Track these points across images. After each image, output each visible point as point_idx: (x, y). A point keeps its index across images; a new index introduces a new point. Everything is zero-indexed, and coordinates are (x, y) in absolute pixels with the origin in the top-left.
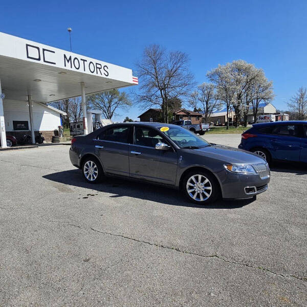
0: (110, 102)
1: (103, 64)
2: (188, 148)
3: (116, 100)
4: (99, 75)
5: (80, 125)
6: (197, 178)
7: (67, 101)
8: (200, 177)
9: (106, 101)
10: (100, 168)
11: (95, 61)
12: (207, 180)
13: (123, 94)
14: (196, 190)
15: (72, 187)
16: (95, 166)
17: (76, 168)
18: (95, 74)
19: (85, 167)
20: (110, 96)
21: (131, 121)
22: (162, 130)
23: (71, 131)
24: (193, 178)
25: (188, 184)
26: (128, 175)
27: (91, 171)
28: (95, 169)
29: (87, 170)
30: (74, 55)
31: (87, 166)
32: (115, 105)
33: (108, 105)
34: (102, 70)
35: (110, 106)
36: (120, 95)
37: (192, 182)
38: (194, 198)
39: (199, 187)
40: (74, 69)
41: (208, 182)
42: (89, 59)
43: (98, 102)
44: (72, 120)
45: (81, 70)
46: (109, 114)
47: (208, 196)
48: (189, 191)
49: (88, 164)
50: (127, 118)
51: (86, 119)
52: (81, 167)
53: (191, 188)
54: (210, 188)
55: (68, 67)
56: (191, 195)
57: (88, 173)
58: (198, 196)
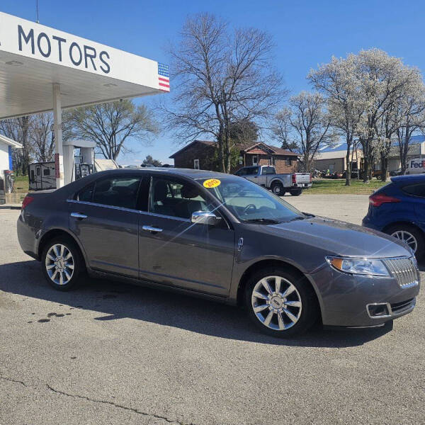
0: (114, 124)
1: (100, 47)
2: (256, 221)
3: (127, 121)
4: (90, 69)
5: (50, 169)
6: (272, 283)
7: (25, 120)
8: (278, 280)
9: (107, 121)
10: (79, 258)
11: (82, 42)
12: (292, 288)
13: (142, 109)
14: (270, 308)
15: (17, 298)
16: (70, 255)
17: (31, 259)
18: (82, 67)
19: (49, 256)
20: (115, 113)
21: (156, 164)
22: (206, 185)
23: (32, 181)
24: (264, 282)
25: (256, 294)
26: (135, 274)
27: (60, 264)
28: (70, 261)
29: (52, 262)
30: (39, 28)
31: (53, 254)
32: (126, 131)
33: (111, 130)
34: (97, 60)
35: (114, 133)
36: (135, 111)
37: (262, 290)
38: (267, 322)
39: (277, 302)
40: (38, 56)
41: (294, 292)
42: (71, 38)
43: (90, 124)
44: (34, 159)
45: (53, 58)
46: (111, 148)
47: (295, 319)
48: (257, 310)
49: (55, 250)
50: (149, 158)
51: (61, 158)
52: (40, 256)
53: (261, 302)
54: (298, 304)
55: (27, 51)
56: (260, 317)
57: (54, 270)
58: (275, 320)
